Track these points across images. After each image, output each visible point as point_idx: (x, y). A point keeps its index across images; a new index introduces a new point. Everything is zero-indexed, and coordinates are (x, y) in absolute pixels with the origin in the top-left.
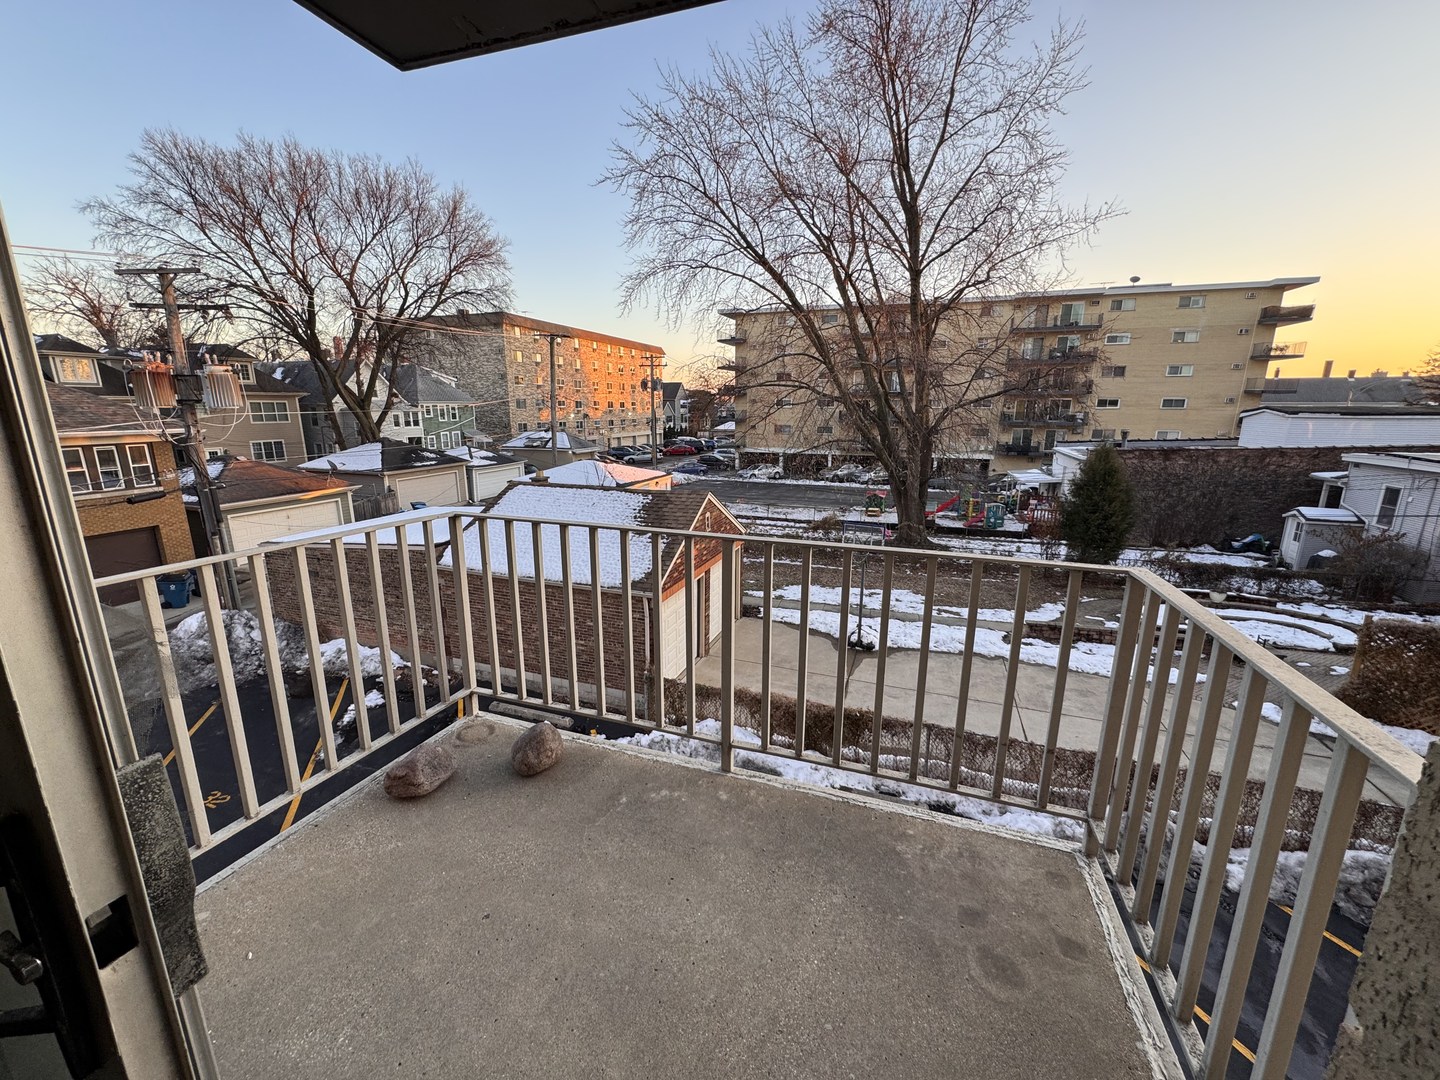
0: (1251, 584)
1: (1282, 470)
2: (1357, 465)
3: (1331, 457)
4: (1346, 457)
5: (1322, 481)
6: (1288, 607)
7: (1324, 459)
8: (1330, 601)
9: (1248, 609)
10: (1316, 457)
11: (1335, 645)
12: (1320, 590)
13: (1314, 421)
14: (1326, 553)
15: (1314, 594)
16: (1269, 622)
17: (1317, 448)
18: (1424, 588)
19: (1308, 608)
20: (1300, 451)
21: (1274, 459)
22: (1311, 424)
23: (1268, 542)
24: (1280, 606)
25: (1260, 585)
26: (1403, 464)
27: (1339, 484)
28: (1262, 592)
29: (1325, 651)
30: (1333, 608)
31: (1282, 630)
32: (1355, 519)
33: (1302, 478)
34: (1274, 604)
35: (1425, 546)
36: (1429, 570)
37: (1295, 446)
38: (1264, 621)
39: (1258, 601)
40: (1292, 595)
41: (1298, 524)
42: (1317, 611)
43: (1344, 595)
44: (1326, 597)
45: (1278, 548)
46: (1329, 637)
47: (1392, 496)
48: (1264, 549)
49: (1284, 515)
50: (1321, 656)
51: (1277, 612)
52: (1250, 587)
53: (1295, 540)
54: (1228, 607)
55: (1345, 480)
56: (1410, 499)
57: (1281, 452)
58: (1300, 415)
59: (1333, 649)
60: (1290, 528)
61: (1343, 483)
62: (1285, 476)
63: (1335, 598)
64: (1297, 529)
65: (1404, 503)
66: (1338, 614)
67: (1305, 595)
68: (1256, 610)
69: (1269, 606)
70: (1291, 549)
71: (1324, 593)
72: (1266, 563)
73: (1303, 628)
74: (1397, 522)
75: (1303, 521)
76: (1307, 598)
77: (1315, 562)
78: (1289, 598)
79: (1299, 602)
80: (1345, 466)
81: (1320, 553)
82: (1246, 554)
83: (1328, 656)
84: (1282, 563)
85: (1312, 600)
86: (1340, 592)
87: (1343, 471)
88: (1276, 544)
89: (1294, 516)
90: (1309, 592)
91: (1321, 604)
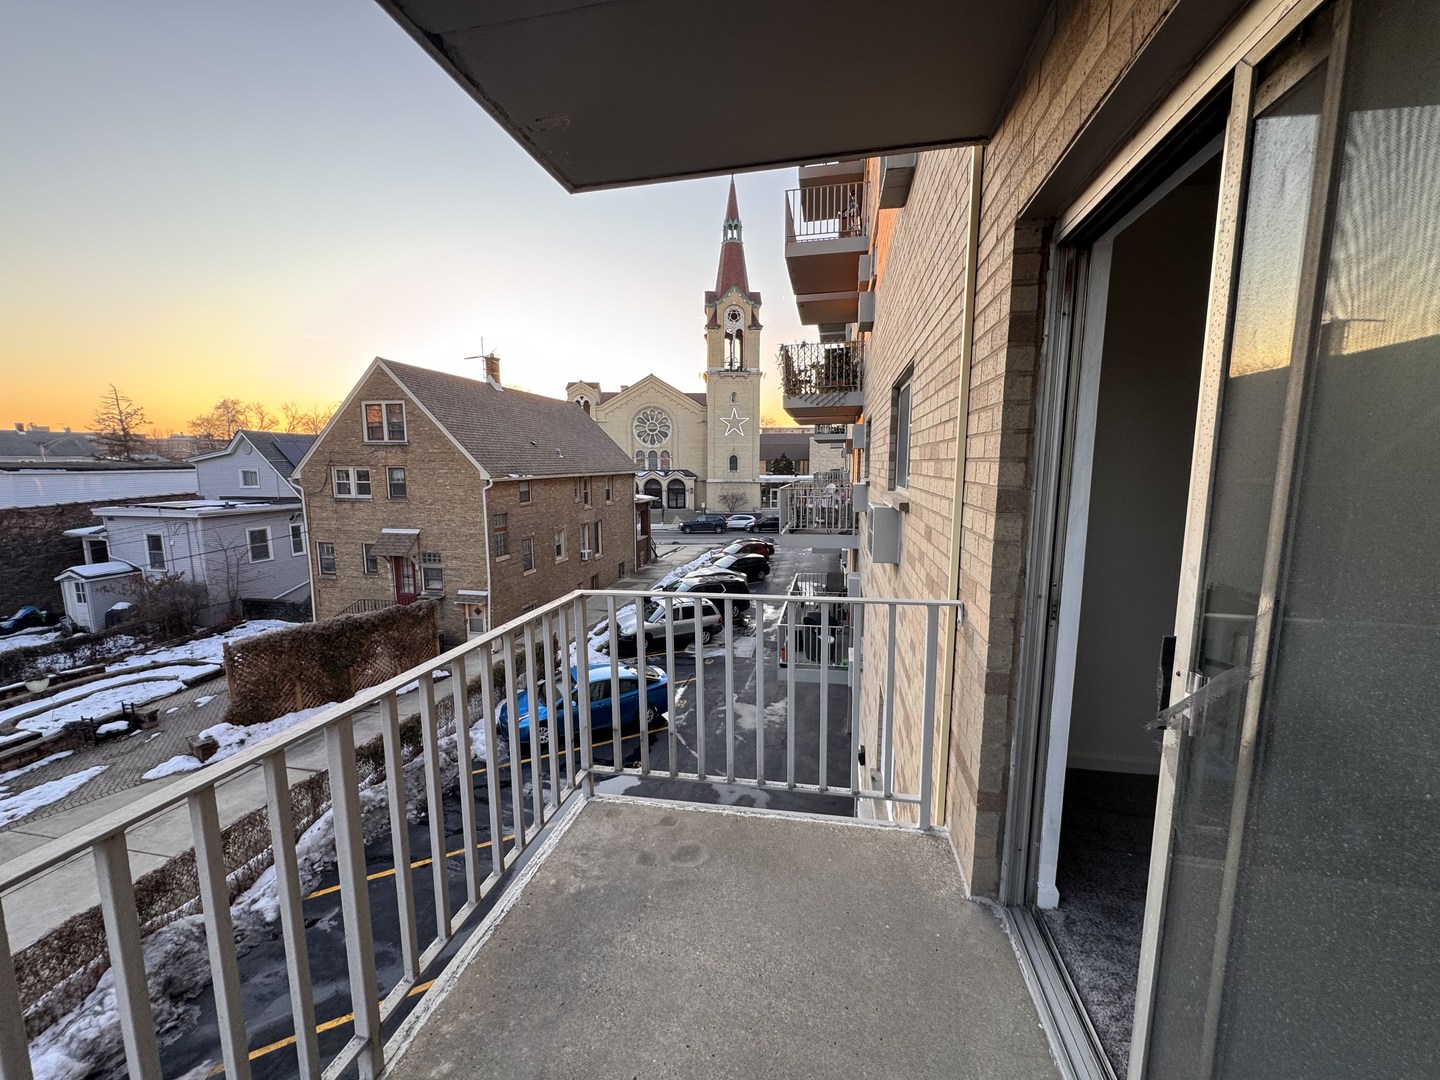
0: (62, 659)
1: (28, 533)
2: (111, 518)
3: (80, 513)
4: (96, 512)
5: (79, 539)
6: (115, 668)
7: (71, 515)
8: (147, 648)
9: (80, 684)
10: (61, 514)
11: (184, 682)
12: (132, 642)
13: (41, 477)
14: (120, 606)
15: (129, 647)
16: (113, 687)
17: (58, 506)
18: (212, 612)
19: (134, 662)
20: (41, 511)
21: (14, 521)
22: (37, 480)
23: (45, 612)
24: (109, 670)
25: (72, 656)
26: (155, 513)
27: (101, 539)
28: (78, 663)
29: (180, 691)
30: (155, 653)
31: (130, 690)
32: (132, 569)
33: (55, 539)
34: (102, 670)
35: (199, 579)
36: (210, 597)
37: (34, 506)
38: (107, 689)
39: (84, 674)
40: (110, 655)
41: (77, 585)
42: (146, 661)
43: (154, 638)
44: (141, 646)
45: (63, 614)
46: (176, 678)
47: (155, 543)
48: (44, 620)
49: (56, 579)
50: (179, 696)
51: (113, 676)
52: (63, 663)
53: (79, 600)
54: (56, 692)
55: (105, 534)
56: (172, 543)
57: (19, 513)
58: (21, 471)
59: (185, 687)
60: (69, 592)
61: (103, 537)
62: (34, 539)
63: (149, 644)
64: (78, 590)
65: (168, 550)
66: (163, 656)
67: (122, 651)
68: (90, 682)
69: (99, 673)
70: (80, 612)
71: (136, 644)
72: (58, 634)
73: (148, 680)
74: (169, 566)
75: (83, 580)
76: (126, 653)
77: (113, 618)
78: (109, 659)
79: (121, 658)
80: (99, 521)
81: (114, 608)
82: (24, 631)
83: (184, 694)
84: (76, 629)
85: (130, 653)
86: (149, 637)
87: (99, 525)
88: (56, 611)
89: (69, 577)
90: (123, 647)
91: (142, 653)
